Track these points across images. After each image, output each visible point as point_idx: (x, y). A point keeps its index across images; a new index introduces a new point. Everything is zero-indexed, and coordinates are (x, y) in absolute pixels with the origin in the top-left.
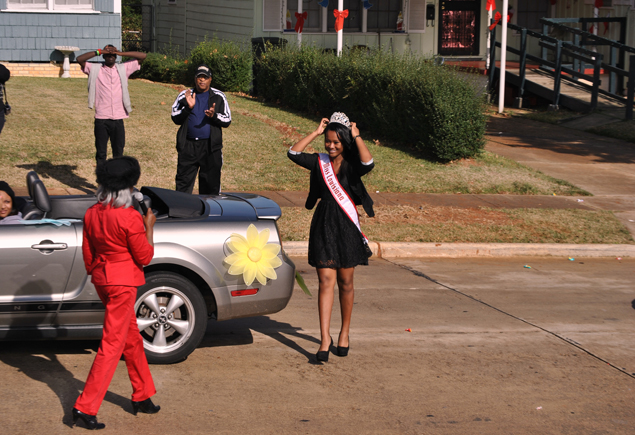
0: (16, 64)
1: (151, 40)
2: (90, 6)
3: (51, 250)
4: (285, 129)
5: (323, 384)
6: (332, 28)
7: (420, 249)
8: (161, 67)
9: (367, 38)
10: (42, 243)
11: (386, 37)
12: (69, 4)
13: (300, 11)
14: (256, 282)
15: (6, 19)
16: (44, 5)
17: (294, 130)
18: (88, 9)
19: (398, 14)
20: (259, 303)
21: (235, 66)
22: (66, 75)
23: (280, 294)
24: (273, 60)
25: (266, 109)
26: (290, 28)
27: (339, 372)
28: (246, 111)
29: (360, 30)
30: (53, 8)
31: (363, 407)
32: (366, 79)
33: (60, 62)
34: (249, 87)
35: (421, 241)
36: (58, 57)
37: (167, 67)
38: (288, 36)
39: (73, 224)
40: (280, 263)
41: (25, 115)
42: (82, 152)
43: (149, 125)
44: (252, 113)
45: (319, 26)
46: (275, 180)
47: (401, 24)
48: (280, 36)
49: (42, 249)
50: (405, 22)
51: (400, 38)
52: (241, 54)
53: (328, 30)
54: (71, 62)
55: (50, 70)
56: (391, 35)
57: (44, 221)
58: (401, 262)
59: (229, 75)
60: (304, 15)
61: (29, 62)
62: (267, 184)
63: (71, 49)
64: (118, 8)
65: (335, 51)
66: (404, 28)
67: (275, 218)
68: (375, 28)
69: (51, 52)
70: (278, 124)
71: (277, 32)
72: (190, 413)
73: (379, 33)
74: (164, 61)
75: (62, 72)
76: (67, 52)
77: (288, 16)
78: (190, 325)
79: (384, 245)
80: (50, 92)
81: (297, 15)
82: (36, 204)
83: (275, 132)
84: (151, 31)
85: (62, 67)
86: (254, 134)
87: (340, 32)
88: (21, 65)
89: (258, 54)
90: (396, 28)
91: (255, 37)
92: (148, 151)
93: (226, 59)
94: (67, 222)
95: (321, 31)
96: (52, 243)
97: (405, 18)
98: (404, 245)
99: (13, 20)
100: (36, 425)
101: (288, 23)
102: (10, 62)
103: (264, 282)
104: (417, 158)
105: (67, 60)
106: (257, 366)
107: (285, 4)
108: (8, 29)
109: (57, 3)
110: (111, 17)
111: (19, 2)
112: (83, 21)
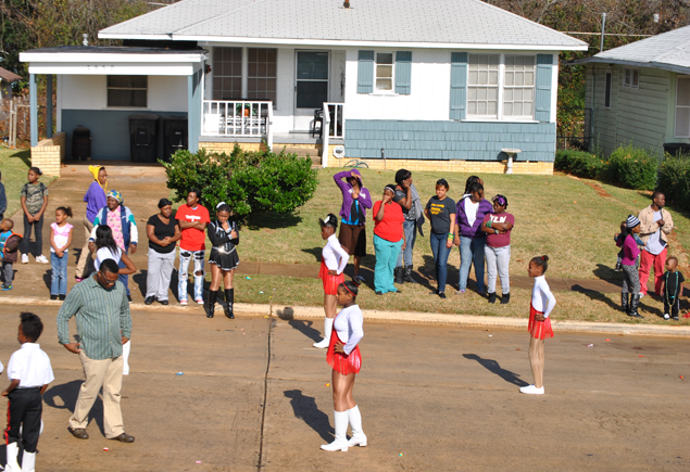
0: (471, 162)
1: (590, 138)
2: (531, 117)
8: (589, 165)
12: (515, 115)
15: (465, 127)
16: (495, 116)
18: (529, 119)
21: (644, 170)
22: (509, 172)
24: (669, 168)
30: (502, 118)
33: (505, 161)
36: (503, 157)
37: (594, 165)
52: (648, 160)
54: (514, 161)
55: (497, 168)
59: (638, 176)
61: (481, 161)
63: (514, 151)
64: (553, 118)
69: (498, 153)
71: (687, 139)
74: (593, 161)
75: (506, 169)
76: (511, 153)
84: (590, 130)
85: (506, 164)
91: (667, 142)
93: (636, 163)
99: (470, 127)
105: (511, 159)
108: (466, 135)
109: (505, 113)
110: (548, 125)
111: (475, 113)
112: (526, 128)
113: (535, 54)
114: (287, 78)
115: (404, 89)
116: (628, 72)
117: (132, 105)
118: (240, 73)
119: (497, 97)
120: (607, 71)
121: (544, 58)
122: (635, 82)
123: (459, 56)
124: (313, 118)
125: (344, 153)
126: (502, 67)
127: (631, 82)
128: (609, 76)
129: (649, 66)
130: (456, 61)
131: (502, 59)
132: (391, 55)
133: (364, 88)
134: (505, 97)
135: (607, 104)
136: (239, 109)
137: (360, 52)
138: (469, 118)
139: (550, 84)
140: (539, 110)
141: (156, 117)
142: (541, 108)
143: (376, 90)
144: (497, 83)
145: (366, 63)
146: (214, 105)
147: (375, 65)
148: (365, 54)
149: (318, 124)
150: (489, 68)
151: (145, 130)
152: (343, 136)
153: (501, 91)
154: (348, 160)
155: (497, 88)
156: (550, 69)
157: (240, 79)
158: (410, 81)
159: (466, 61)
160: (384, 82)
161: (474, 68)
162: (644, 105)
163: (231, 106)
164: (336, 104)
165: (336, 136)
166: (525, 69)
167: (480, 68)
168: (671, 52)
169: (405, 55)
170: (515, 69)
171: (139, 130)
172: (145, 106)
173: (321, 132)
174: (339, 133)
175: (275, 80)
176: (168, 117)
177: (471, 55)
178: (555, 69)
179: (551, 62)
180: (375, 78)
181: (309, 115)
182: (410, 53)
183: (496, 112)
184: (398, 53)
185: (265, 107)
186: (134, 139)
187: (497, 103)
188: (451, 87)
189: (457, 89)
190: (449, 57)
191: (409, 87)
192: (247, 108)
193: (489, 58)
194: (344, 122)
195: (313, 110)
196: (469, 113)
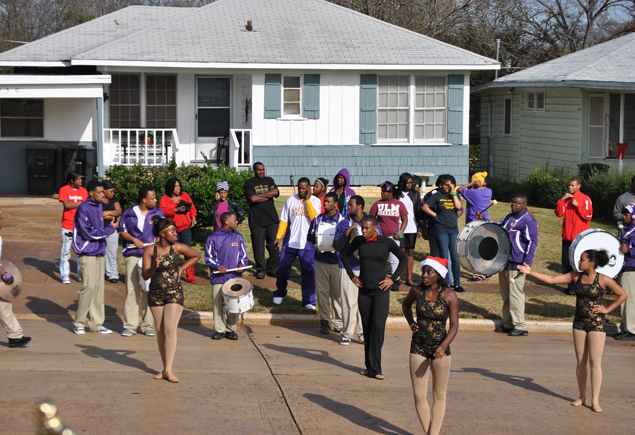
1: (488, 166)
2: (443, 140)
12: (426, 138)
13: (621, 141)
15: (376, 151)
16: (406, 140)
18: (441, 142)
24: (599, 183)
26: (612, 156)
30: (413, 141)
33: (419, 186)
38: (610, 163)
48: (603, 162)
54: (427, 186)
60: (625, 145)
63: (426, 175)
64: (466, 141)
71: (601, 159)
76: (424, 177)
77: (610, 145)
81: (618, 144)
84: (489, 159)
89: (586, 177)
91: (581, 163)
93: (558, 182)
99: (381, 152)
101: (610, 152)
105: (424, 183)
107: (608, 135)
108: (377, 159)
109: (417, 137)
110: (460, 148)
111: (386, 137)
112: (438, 151)
113: (446, 74)
114: (187, 107)
115: (313, 113)
116: (531, 96)
117: (27, 134)
118: (138, 101)
119: (408, 120)
120: (507, 97)
121: (455, 77)
122: (541, 105)
123: (368, 78)
124: (216, 146)
126: (412, 88)
127: (535, 105)
128: (508, 102)
129: (561, 85)
130: (366, 84)
131: (412, 80)
132: (299, 78)
133: (271, 113)
134: (416, 120)
135: (507, 130)
136: (142, 137)
137: (267, 75)
138: (380, 142)
139: (461, 105)
140: (450, 132)
141: (54, 147)
142: (454, 131)
143: (284, 116)
144: (407, 104)
145: (273, 87)
146: (116, 134)
147: (283, 89)
148: (272, 77)
150: (400, 90)
151: (43, 161)
153: (412, 114)
155: (408, 111)
156: (462, 89)
157: (138, 108)
158: (318, 105)
159: (375, 83)
160: (292, 107)
161: (384, 91)
162: (551, 128)
163: (133, 134)
164: (243, 131)
165: (243, 164)
166: (437, 90)
167: (390, 90)
168: (582, 70)
169: (314, 78)
170: (427, 90)
171: (37, 160)
172: (42, 135)
173: (226, 159)
174: (247, 160)
175: (175, 108)
176: (66, 146)
177: (380, 77)
178: (467, 89)
179: (462, 83)
180: (282, 102)
181: (211, 142)
182: (319, 76)
183: (407, 136)
184: (305, 76)
185: (169, 134)
186: (31, 171)
187: (407, 126)
188: (361, 110)
189: (366, 111)
190: (358, 79)
191: (318, 111)
192: (151, 136)
193: (399, 79)
194: (251, 147)
195: (216, 139)
196: (380, 137)
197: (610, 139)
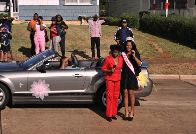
0: (68, 21)
1: (108, 13)
2: (90, 3)
3: (78, 77)
4: (150, 40)
5: (162, 119)
6: (164, 8)
7: (192, 77)
8: (111, 21)
9: (175, 11)
10: (75, 75)
11: (181, 11)
12: (84, 2)
13: (154, 3)
14: (141, 87)
15: (65, 7)
16: (76, 3)
17: (152, 40)
18: (89, 4)
19: (185, 3)
20: (142, 93)
21: (134, 20)
22: (83, 24)
23: (148, 91)
24: (146, 18)
25: (144, 33)
26: (151, 9)
27: (167, 115)
28: (137, 34)
29: (173, 9)
30: (79, 4)
31: (175, 126)
32: (175, 24)
33: (81, 20)
34: (138, 27)
35: (193, 74)
36: (80, 19)
37: (113, 21)
38: (150, 11)
39: (85, 69)
40: (148, 81)
41: (70, 36)
42: (87, 47)
43: (107, 39)
44: (139, 35)
45: (160, 8)
46: (146, 56)
47: (186, 7)
48: (148, 11)
49: (76, 77)
50: (188, 6)
51: (186, 11)
52: (136, 17)
53: (163, 9)
54: (84, 20)
55: (78, 23)
56: (183, 10)
57: (76, 68)
58: (186, 81)
59: (132, 23)
60: (156, 4)
61: (72, 20)
62: (144, 57)
63: (84, 16)
64: (98, 3)
65: (165, 15)
66: (187, 8)
67: (146, 67)
68: (178, 8)
69: (78, 17)
70: (147, 38)
71: (147, 10)
72: (121, 127)
73: (179, 9)
74: (112, 19)
75: (81, 23)
76: (83, 17)
77: (150, 5)
78: (120, 100)
79: (181, 76)
80: (78, 29)
81: (153, 4)
82: (74, 63)
83: (146, 40)
84: (108, 10)
85: (81, 22)
86: (140, 41)
87: (167, 10)
88: (69, 21)
89: (141, 17)
90: (185, 8)
91: (140, 11)
92: (107, 47)
93: (131, 18)
94: (83, 68)
95: (161, 9)
96: (78, 75)
97: (188, 5)
98: (187, 75)
99: (67, 8)
100: (74, 130)
101: (151, 7)
102: (66, 20)
103: (143, 87)
104: (192, 48)
105: (83, 19)
106: (141, 113)
107: (150, 1)
108: (66, 10)
109: (80, 2)
110: (96, 6)
111: (69, 2)
112: (88, 7)
124: (5, 6)
125: (19, 19)
138: (67, 4)
149: (8, 8)
152: (18, 12)
154: (20, 21)
165: (15, 12)
173: (9, 11)
174: (17, 11)
181: (4, 4)
183: (77, 1)
194: (18, 6)
195: (5, 3)
196: (66, 2)
197: (150, 2)
